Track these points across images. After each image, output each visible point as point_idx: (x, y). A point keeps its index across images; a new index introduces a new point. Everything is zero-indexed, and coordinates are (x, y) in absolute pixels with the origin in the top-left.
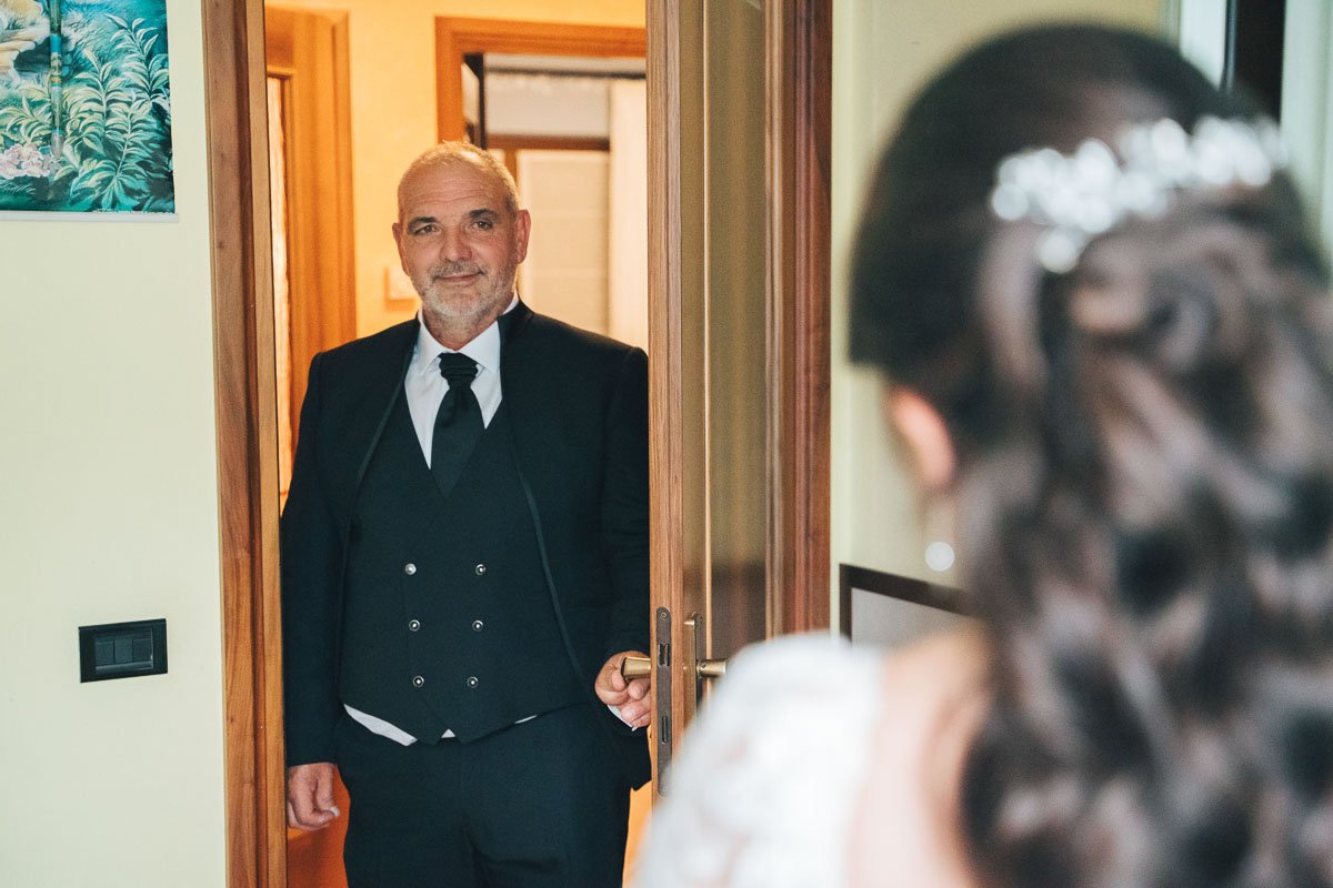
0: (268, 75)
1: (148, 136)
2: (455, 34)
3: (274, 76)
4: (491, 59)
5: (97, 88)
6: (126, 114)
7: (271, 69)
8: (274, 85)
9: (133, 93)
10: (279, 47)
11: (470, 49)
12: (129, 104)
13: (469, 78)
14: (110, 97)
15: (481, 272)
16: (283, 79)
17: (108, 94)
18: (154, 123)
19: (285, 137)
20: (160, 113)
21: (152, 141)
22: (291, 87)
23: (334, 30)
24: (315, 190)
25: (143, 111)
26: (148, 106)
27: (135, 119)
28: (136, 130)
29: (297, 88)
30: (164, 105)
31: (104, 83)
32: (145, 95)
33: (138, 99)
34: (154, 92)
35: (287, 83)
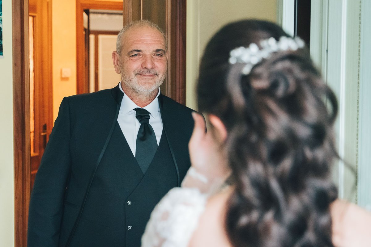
0: (29, 16)
2: (81, 4)
3: (31, 16)
4: (91, 10)
7: (30, 14)
8: (31, 18)
10: (33, 8)
11: (85, 8)
13: (85, 16)
15: (157, 75)
16: (33, 17)
19: (34, 32)
22: (36, 19)
23: (48, 3)
24: (42, 47)
29: (37, 19)
30: (1, 26)
35: (35, 18)
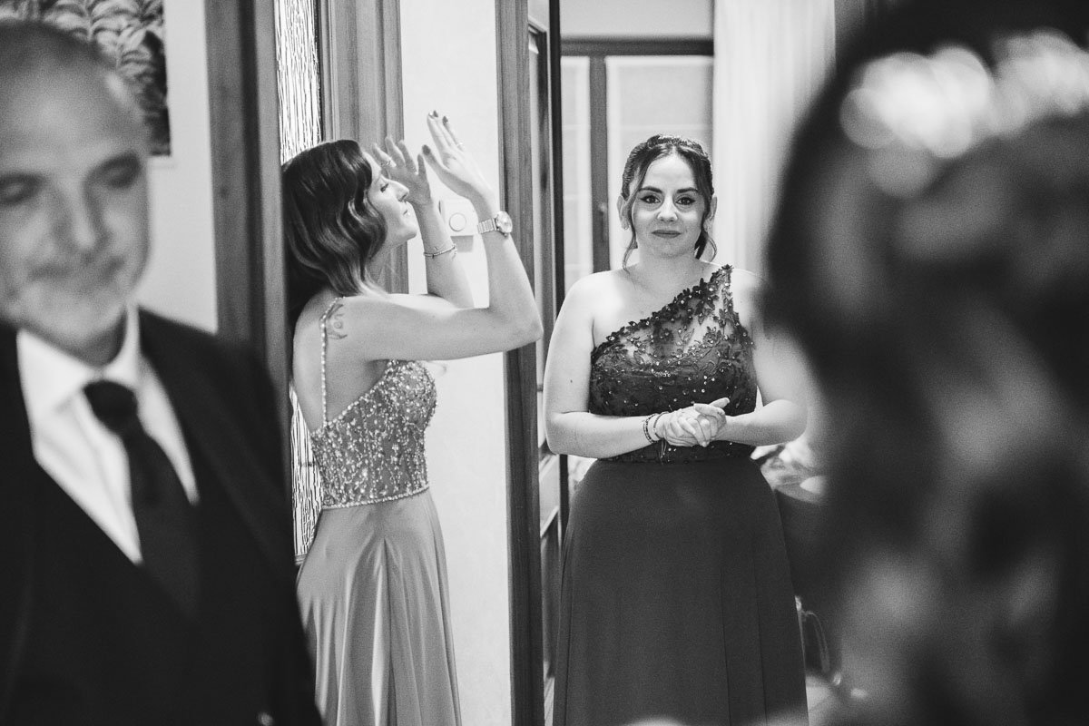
1: (140, 69)
5: (81, 14)
6: (115, 44)
9: (122, 21)
12: (119, 32)
14: (97, 25)
17: (94, 21)
18: (146, 54)
20: (153, 43)
21: (145, 74)
25: (134, 40)
26: (140, 35)
27: (127, 49)
28: (127, 62)
30: (158, 32)
31: (91, 8)
32: (136, 22)
33: (129, 26)
34: (146, 18)
